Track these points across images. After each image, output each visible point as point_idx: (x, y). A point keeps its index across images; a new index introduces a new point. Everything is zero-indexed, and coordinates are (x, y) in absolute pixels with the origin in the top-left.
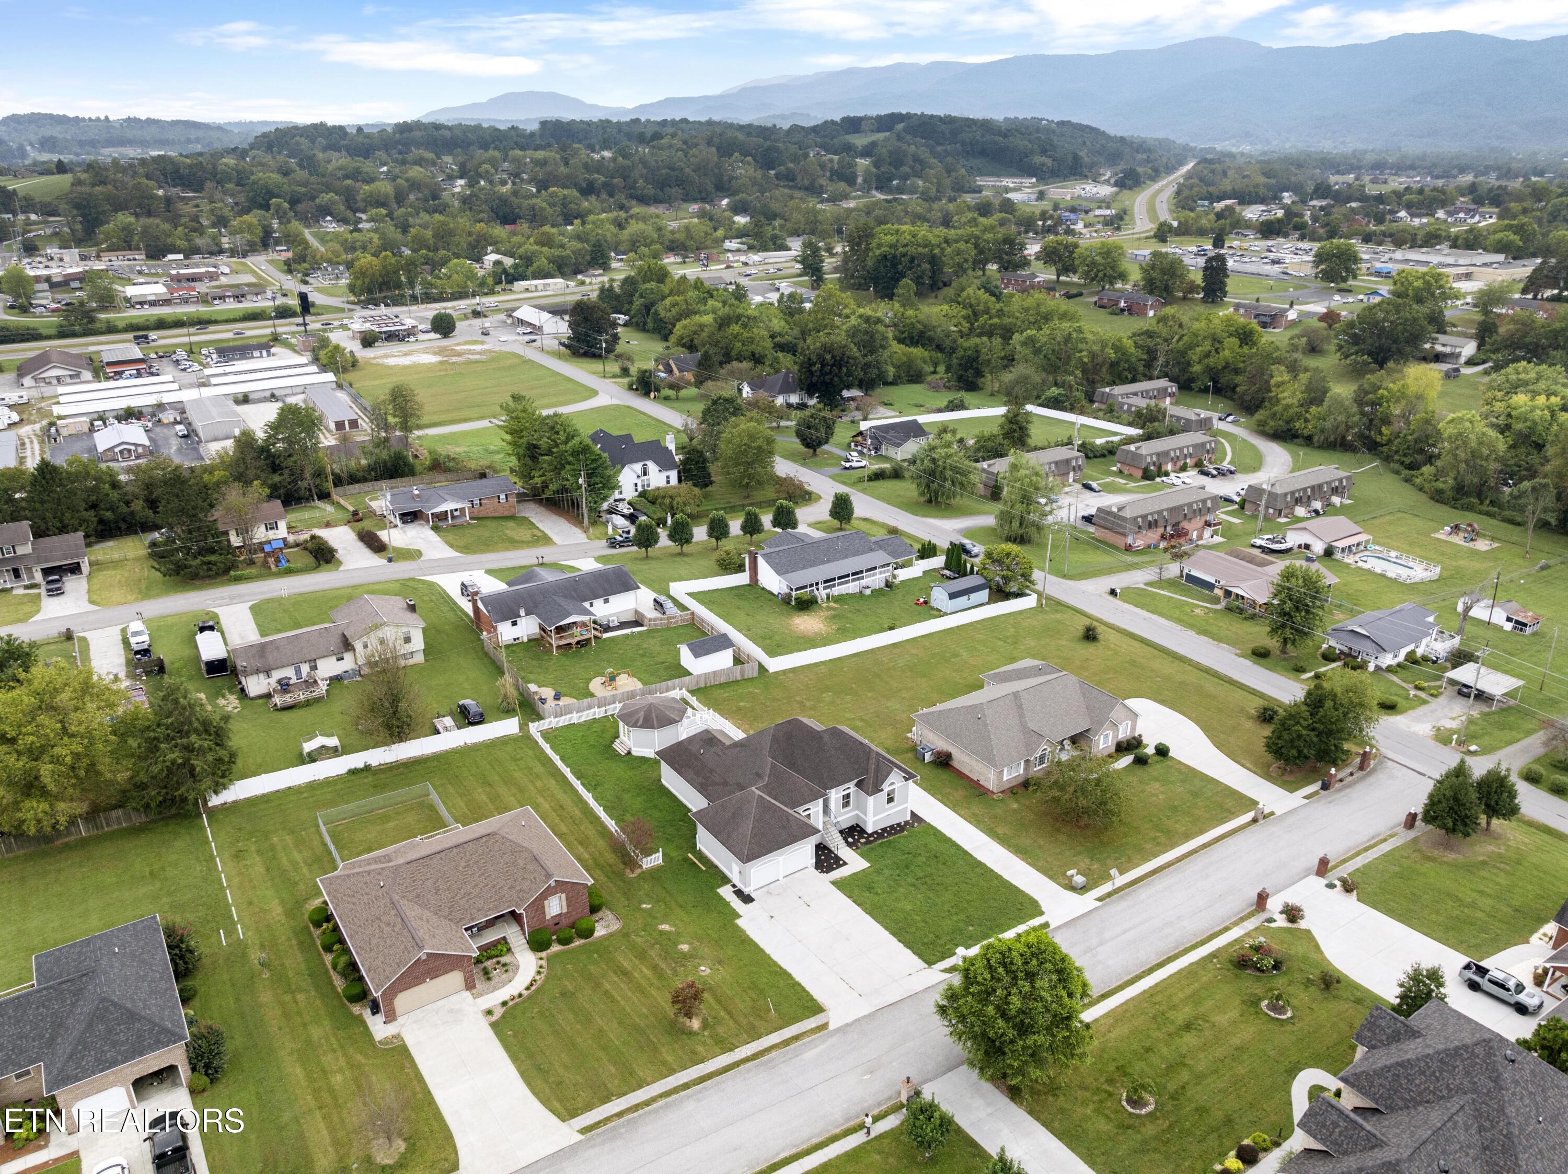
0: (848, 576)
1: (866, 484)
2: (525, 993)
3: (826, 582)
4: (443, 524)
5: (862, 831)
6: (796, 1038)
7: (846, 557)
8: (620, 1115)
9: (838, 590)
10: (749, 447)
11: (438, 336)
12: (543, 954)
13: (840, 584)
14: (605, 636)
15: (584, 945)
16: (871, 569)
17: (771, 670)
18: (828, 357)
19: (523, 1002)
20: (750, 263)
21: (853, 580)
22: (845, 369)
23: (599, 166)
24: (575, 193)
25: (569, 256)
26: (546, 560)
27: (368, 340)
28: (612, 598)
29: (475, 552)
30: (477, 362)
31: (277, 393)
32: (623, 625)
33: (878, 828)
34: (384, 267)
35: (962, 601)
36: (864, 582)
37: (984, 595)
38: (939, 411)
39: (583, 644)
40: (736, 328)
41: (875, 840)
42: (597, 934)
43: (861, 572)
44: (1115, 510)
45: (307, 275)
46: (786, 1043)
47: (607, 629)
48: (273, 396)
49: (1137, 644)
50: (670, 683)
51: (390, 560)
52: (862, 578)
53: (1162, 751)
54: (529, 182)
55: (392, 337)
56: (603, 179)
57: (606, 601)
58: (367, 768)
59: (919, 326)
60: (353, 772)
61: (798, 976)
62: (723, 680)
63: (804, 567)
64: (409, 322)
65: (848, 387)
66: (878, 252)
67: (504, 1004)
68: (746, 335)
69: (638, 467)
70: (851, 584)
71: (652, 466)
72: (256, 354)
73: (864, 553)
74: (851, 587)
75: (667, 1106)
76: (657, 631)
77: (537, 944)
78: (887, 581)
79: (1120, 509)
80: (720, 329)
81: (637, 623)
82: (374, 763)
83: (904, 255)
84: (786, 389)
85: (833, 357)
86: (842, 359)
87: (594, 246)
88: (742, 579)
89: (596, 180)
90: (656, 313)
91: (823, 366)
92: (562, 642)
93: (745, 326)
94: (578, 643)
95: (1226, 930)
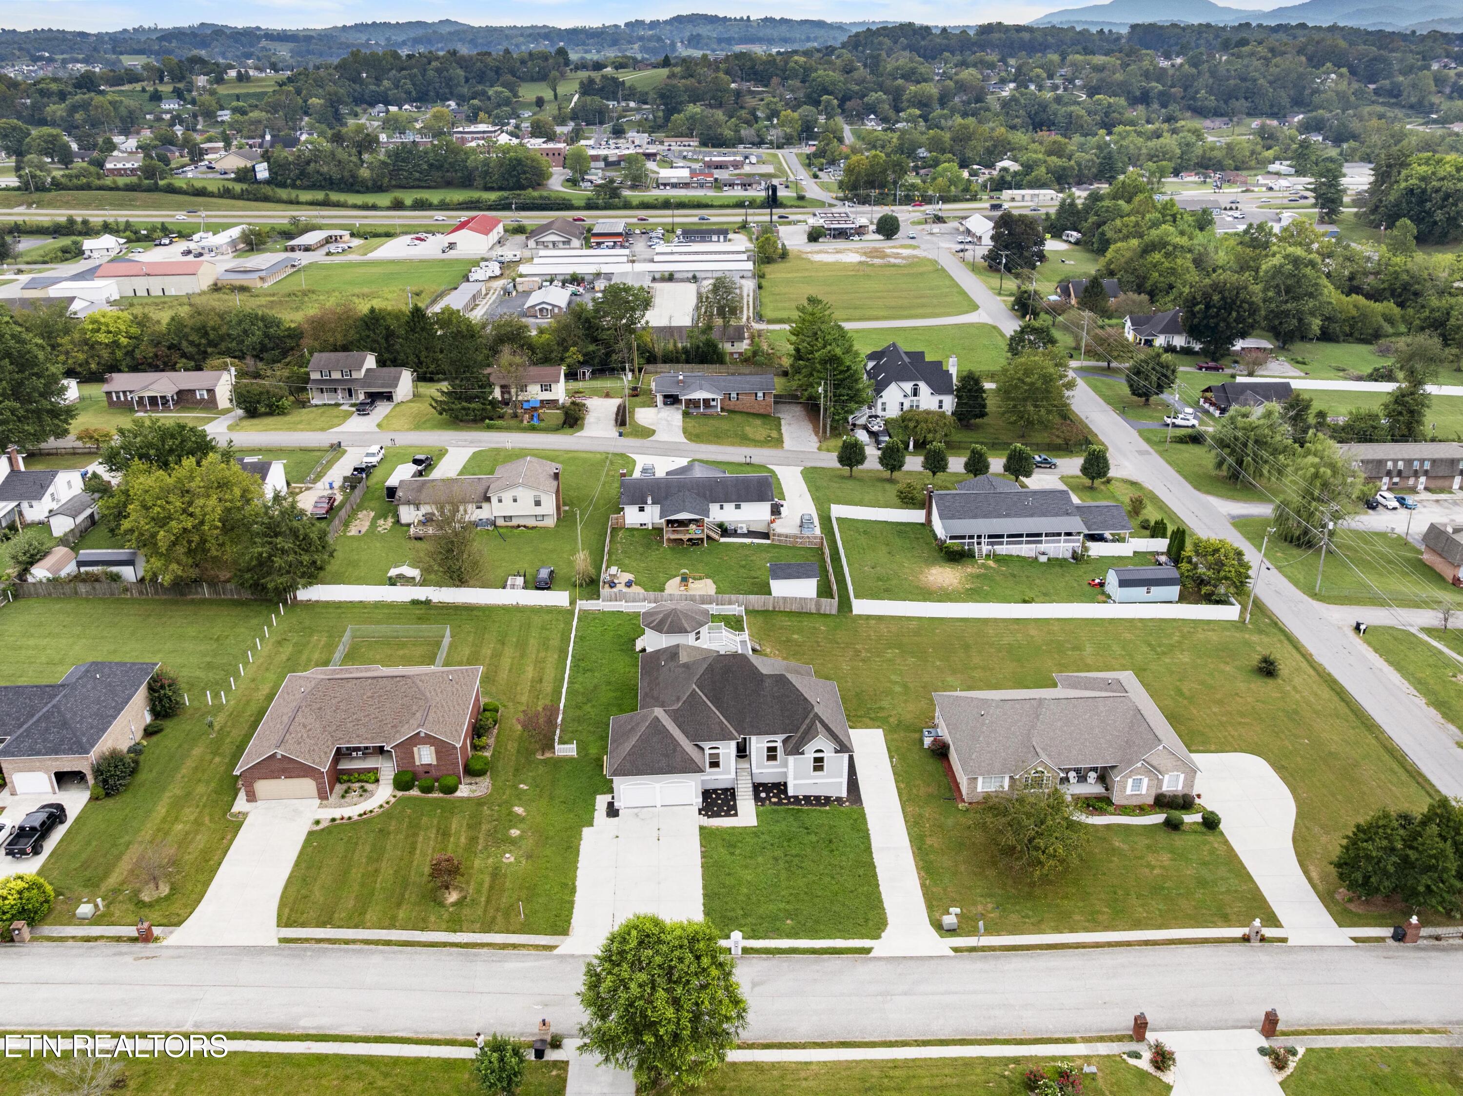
0: (1021, 536)
2: (356, 818)
3: (990, 537)
4: (694, 412)
5: (785, 791)
6: (515, 946)
7: (1032, 516)
8: (316, 942)
9: (1003, 549)
11: (881, 237)
12: (399, 794)
13: (1008, 543)
14: (723, 540)
15: (440, 799)
16: (1054, 535)
17: (855, 612)
19: (349, 824)
20: (1276, 188)
21: (1028, 542)
24: (1122, 101)
25: (1072, 168)
26: (753, 461)
27: (818, 235)
28: (744, 505)
30: (894, 265)
31: (698, 275)
33: (801, 793)
35: (1139, 592)
36: (1042, 547)
37: (1174, 591)
38: (1358, 378)
39: (694, 543)
41: (789, 803)
42: (458, 794)
43: (1040, 535)
46: (504, 946)
47: (735, 533)
49: (1326, 693)
51: (621, 435)
52: (1040, 542)
53: (1211, 823)
54: (1082, 88)
55: (841, 234)
57: (738, 507)
58: (428, 602)
60: (415, 602)
61: (580, 898)
62: (794, 608)
63: (975, 517)
64: (861, 222)
67: (333, 820)
69: (908, 386)
70: (1024, 546)
71: (923, 387)
72: (715, 238)
73: (1056, 515)
74: (1025, 550)
76: (778, 546)
77: (402, 783)
78: (1074, 552)
81: (766, 536)
82: (435, 599)
84: (1170, 331)
87: (1104, 158)
88: (917, 516)
89: (1153, 88)
92: (673, 537)
94: (690, 540)
95: (1071, 1041)
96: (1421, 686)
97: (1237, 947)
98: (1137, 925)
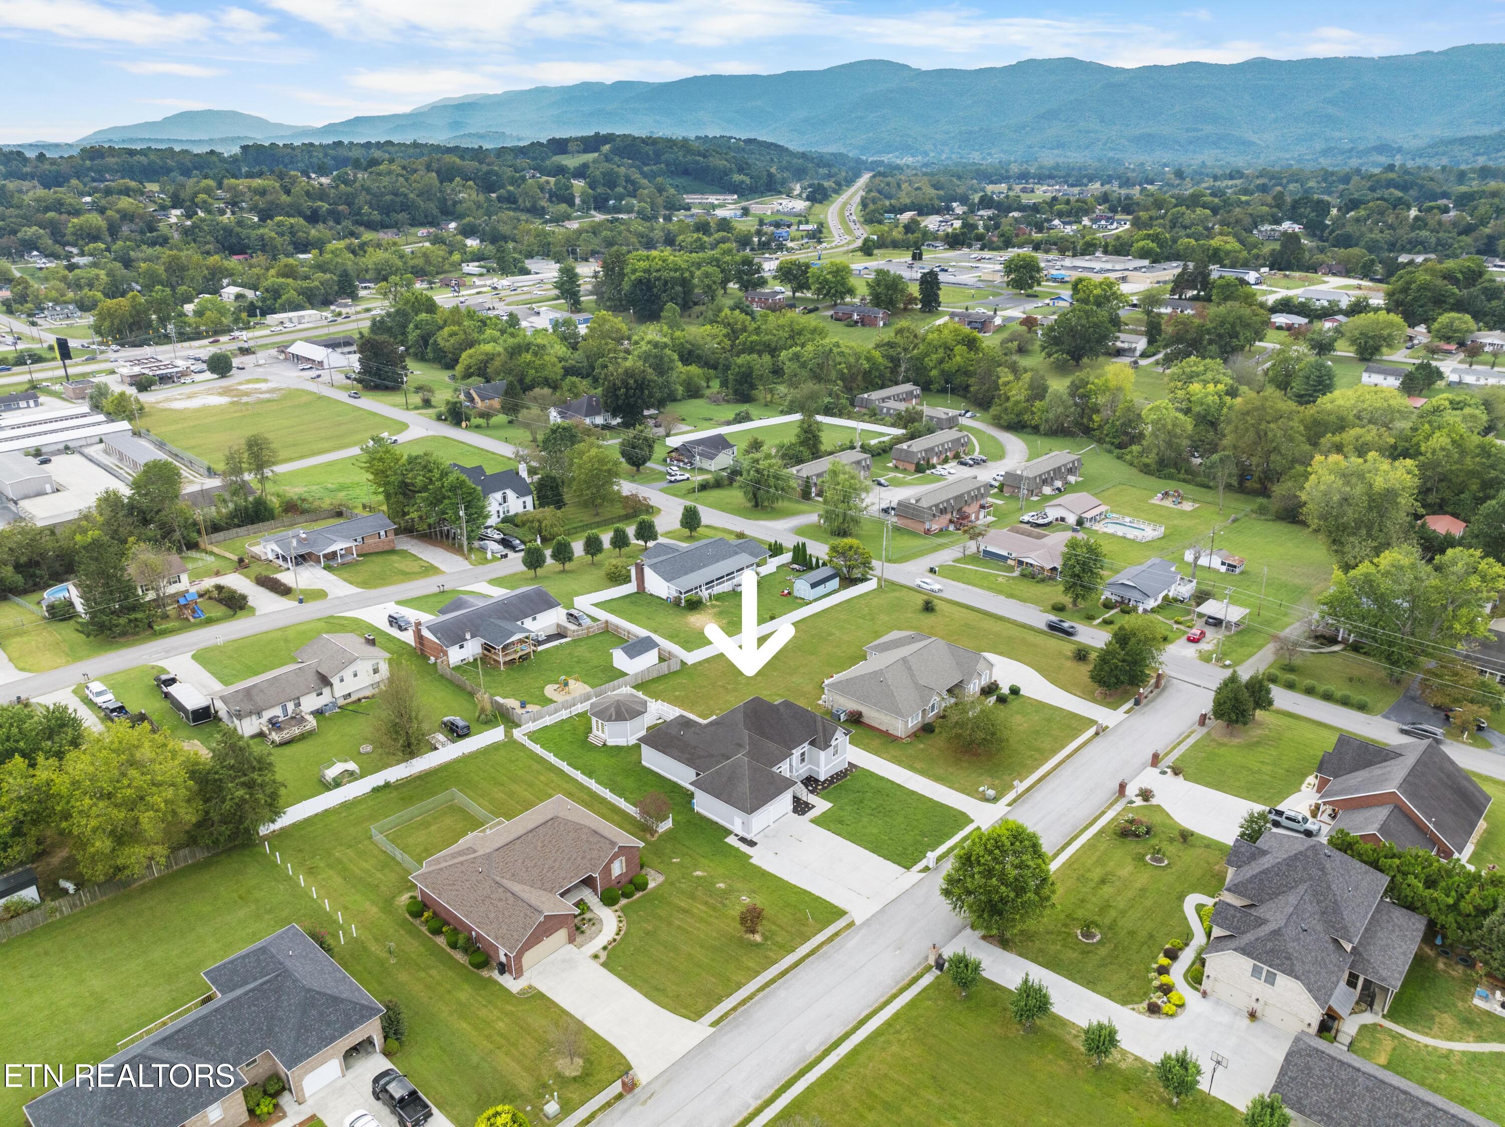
0: (722, 577)
1: (697, 494)
2: (618, 938)
3: (706, 584)
4: (333, 564)
5: (816, 781)
8: (734, 1009)
9: (718, 589)
10: (600, 470)
11: (216, 376)
12: (616, 907)
13: (717, 585)
14: (539, 649)
15: (645, 895)
16: (739, 570)
17: (690, 663)
18: (631, 381)
19: (619, 944)
21: (728, 580)
22: (646, 392)
23: (322, 194)
24: (301, 221)
25: (317, 288)
26: (446, 588)
27: (143, 384)
28: (538, 616)
29: (375, 587)
31: (70, 444)
32: (550, 638)
33: (827, 776)
34: (134, 307)
35: (821, 590)
37: (835, 583)
38: (729, 423)
39: (524, 658)
40: (528, 357)
41: (829, 785)
42: (651, 886)
43: (732, 573)
44: (913, 501)
45: (34, 315)
47: (540, 643)
48: (67, 448)
49: (965, 610)
50: (616, 682)
51: (301, 601)
52: (733, 578)
53: (1015, 691)
54: (251, 210)
55: (165, 379)
56: (327, 206)
57: (534, 619)
58: (387, 785)
59: (688, 346)
60: (376, 790)
61: (817, 892)
62: (655, 675)
63: (686, 573)
64: (182, 364)
65: (648, 409)
66: (633, 277)
67: (605, 948)
68: (538, 362)
69: (498, 496)
70: (725, 584)
71: (510, 494)
72: (23, 404)
73: (730, 556)
74: (726, 587)
75: (765, 997)
77: (609, 900)
79: (917, 501)
80: (511, 358)
81: (560, 635)
82: (393, 780)
83: (659, 279)
84: (592, 411)
85: (636, 381)
86: (643, 383)
87: (341, 276)
88: (630, 588)
89: (320, 207)
90: (436, 343)
91: (627, 390)
92: (508, 658)
93: (536, 354)
94: (521, 658)
95: (1103, 813)
96: (989, 589)
97: (1098, 739)
98: (1054, 752)
